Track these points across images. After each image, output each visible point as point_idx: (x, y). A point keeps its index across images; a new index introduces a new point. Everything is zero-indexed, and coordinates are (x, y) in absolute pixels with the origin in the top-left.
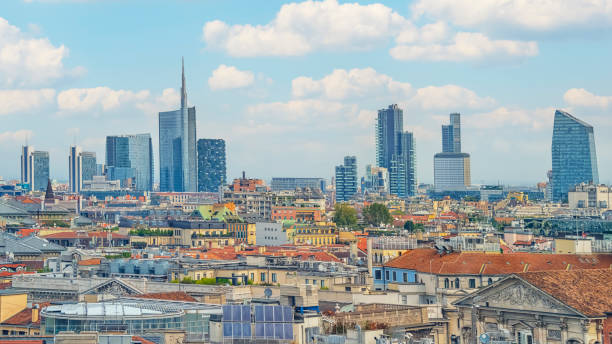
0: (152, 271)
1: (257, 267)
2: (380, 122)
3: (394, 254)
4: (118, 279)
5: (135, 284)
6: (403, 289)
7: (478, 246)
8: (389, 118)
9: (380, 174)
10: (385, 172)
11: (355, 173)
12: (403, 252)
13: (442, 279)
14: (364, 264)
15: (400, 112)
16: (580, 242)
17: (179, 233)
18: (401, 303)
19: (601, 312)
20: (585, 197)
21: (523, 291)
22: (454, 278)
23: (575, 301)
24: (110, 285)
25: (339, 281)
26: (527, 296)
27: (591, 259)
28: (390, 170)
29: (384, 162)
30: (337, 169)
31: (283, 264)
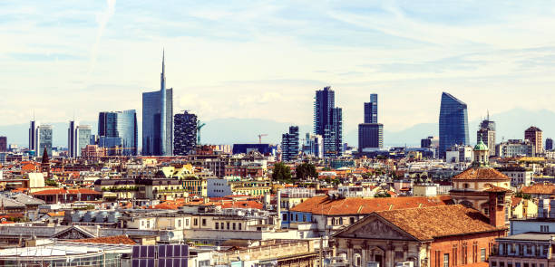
0: (106, 220)
1: (191, 214)
2: (317, 100)
3: (298, 201)
4: (77, 226)
5: (89, 230)
6: (301, 227)
7: (358, 193)
8: (324, 97)
9: (316, 140)
10: (320, 138)
11: (297, 139)
12: (305, 199)
13: (329, 219)
14: (275, 210)
15: (332, 93)
16: (429, 188)
17: (143, 189)
18: (299, 238)
19: (430, 237)
20: (456, 154)
21: (380, 225)
22: (338, 218)
23: (414, 230)
24: (70, 231)
25: (253, 223)
26: (382, 228)
27: (436, 200)
28: (324, 137)
29: (320, 130)
30: (284, 136)
31: (213, 211)
